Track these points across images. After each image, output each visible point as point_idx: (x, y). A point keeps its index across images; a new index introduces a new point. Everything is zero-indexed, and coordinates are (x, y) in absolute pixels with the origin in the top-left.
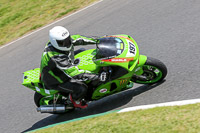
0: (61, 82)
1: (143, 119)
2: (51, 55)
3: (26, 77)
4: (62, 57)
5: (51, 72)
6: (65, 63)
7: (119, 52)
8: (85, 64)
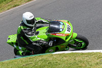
0: (27, 43)
1: (65, 58)
2: (22, 28)
3: (9, 39)
4: (28, 30)
5: (22, 38)
6: (30, 33)
7: (61, 30)
8: (42, 35)
